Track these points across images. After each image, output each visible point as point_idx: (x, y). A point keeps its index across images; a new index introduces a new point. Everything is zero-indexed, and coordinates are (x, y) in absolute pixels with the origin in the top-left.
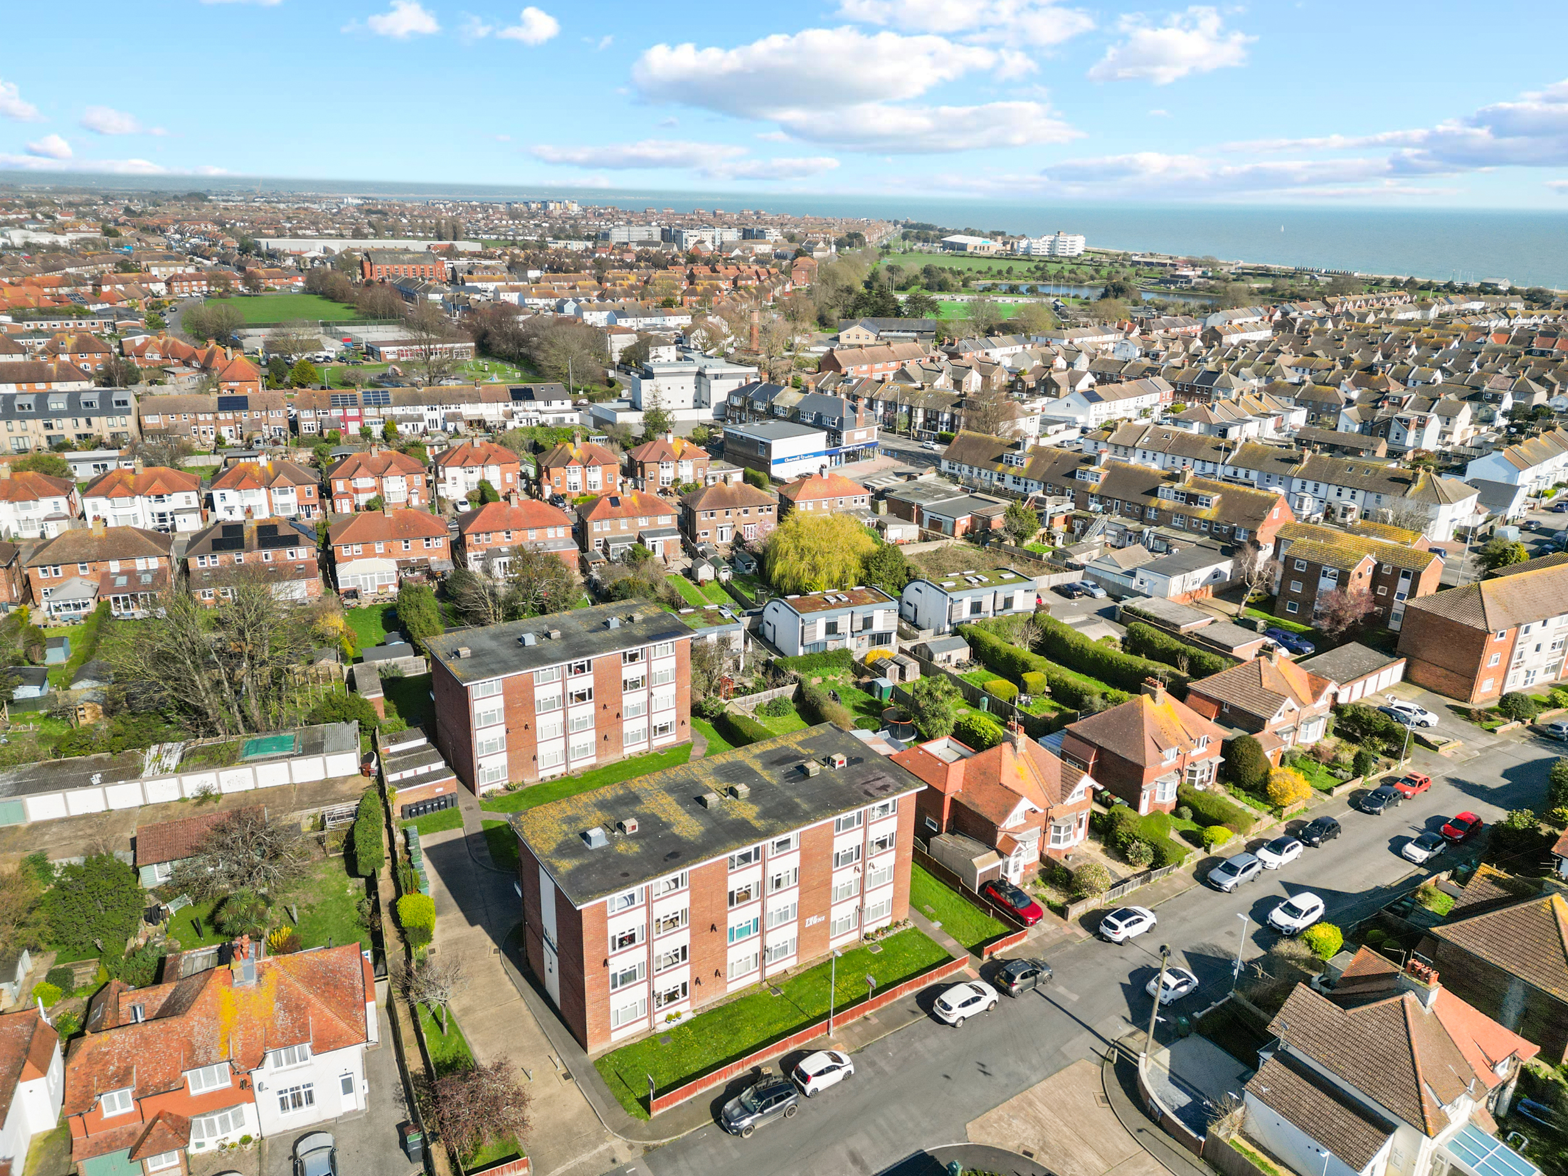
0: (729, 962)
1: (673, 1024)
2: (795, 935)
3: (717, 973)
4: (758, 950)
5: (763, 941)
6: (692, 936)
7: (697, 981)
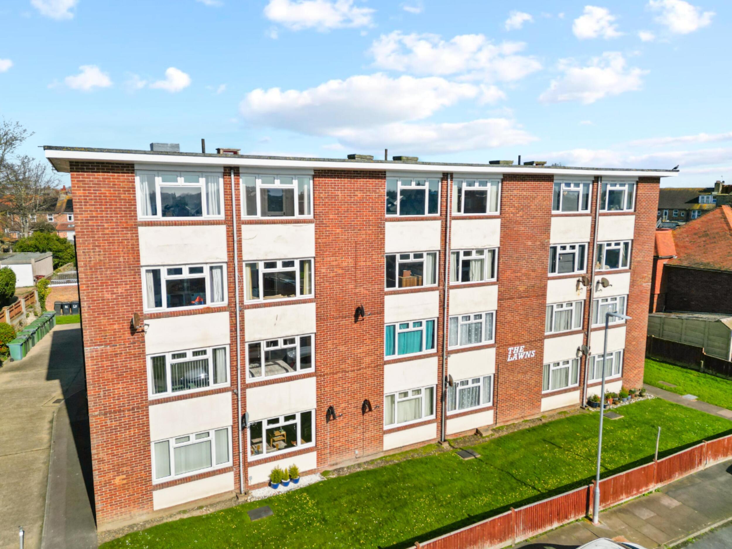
0: (388, 390)
1: (282, 489)
2: (491, 370)
3: (366, 406)
4: (433, 381)
5: (442, 366)
6: (320, 318)
7: (330, 413)
